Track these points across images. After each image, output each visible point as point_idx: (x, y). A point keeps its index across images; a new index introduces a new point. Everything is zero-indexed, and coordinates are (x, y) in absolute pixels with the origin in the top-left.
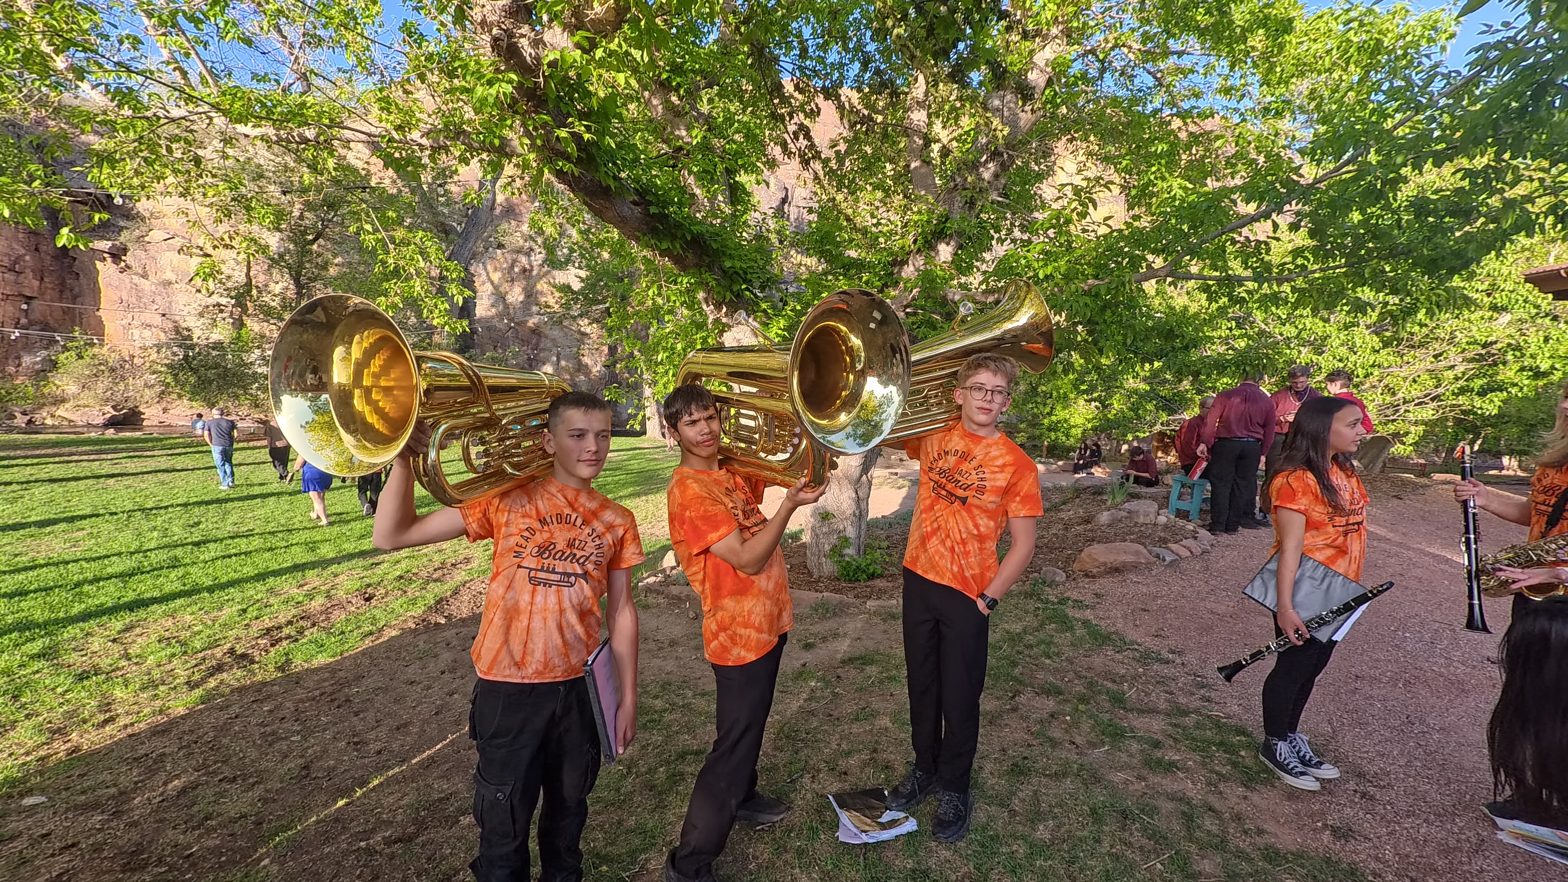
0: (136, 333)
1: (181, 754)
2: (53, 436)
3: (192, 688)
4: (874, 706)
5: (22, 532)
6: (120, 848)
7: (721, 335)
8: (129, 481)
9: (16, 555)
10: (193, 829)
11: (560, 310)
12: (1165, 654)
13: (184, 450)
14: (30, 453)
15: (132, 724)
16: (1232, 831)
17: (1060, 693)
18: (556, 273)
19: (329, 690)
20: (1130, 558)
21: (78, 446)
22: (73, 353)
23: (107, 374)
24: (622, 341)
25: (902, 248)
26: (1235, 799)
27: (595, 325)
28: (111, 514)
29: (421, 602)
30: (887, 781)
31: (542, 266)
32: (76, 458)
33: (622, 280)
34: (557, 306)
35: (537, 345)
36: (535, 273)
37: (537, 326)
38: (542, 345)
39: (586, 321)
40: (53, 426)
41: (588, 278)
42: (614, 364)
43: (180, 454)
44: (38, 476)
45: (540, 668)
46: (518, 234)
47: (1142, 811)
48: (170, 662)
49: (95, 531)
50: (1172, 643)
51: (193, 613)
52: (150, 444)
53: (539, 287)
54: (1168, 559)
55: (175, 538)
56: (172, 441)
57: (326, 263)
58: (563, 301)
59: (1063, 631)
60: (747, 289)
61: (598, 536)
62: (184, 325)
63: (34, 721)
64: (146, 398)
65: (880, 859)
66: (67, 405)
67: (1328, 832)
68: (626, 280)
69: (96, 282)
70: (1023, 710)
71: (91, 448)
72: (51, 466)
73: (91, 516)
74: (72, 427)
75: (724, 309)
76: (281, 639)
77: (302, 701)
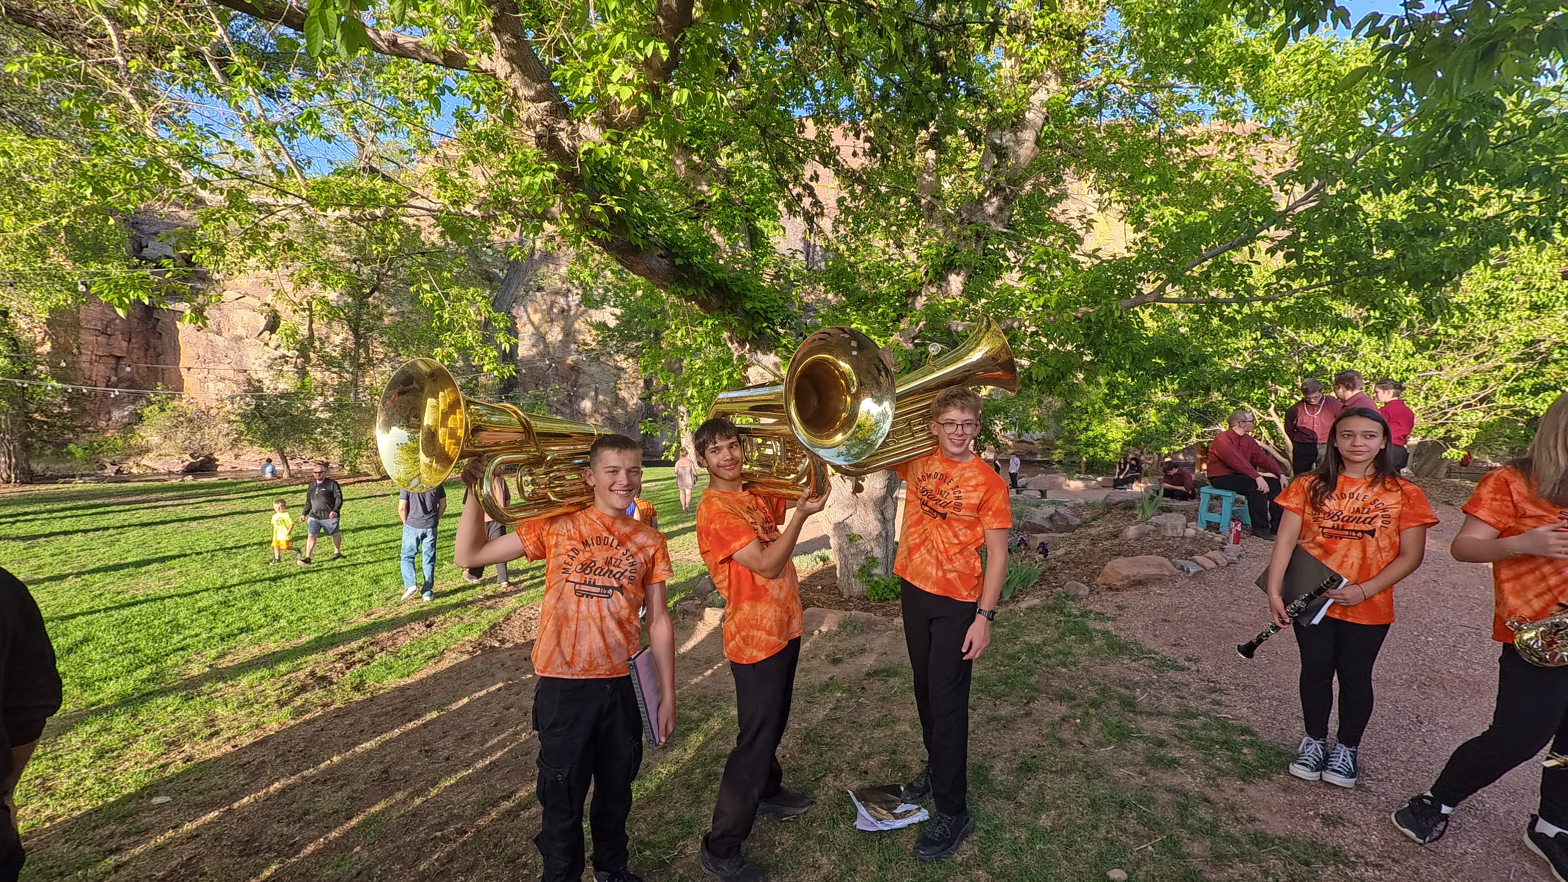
0: (211, 385)
1: (278, 761)
2: (141, 484)
3: (281, 706)
4: (896, 713)
5: (122, 572)
6: (235, 838)
7: (746, 370)
8: (210, 523)
9: (119, 593)
10: (295, 823)
11: (598, 347)
12: (1181, 662)
13: (256, 493)
14: (122, 500)
15: (234, 737)
16: (1224, 819)
17: (1074, 699)
18: (592, 312)
19: (400, 706)
20: (1153, 571)
21: (163, 493)
22: (156, 407)
23: (185, 424)
24: (656, 374)
25: (915, 280)
26: (1231, 792)
27: (630, 360)
28: (197, 554)
29: (476, 628)
30: (904, 779)
31: (578, 305)
32: (162, 503)
33: (655, 316)
34: (594, 344)
35: (576, 381)
36: (572, 313)
37: (576, 363)
38: (580, 381)
39: (622, 357)
40: (139, 475)
41: (623, 315)
42: (650, 395)
43: (252, 497)
44: (131, 521)
45: (586, 666)
46: (556, 276)
47: (1140, 801)
48: (261, 684)
49: (184, 569)
50: (1189, 651)
51: (276, 641)
52: (226, 489)
53: (576, 326)
54: (1192, 571)
55: (255, 574)
56: (245, 485)
57: (381, 314)
58: (600, 338)
59: (1082, 642)
60: (768, 327)
61: (632, 555)
62: (255, 377)
63: (151, 735)
64: (220, 446)
65: (893, 844)
66: (151, 455)
67: (1318, 820)
68: (659, 316)
69: (176, 341)
70: (1036, 715)
71: (175, 494)
72: (142, 512)
73: (179, 556)
74: (155, 475)
75: (748, 346)
76: (354, 663)
77: (376, 716)
